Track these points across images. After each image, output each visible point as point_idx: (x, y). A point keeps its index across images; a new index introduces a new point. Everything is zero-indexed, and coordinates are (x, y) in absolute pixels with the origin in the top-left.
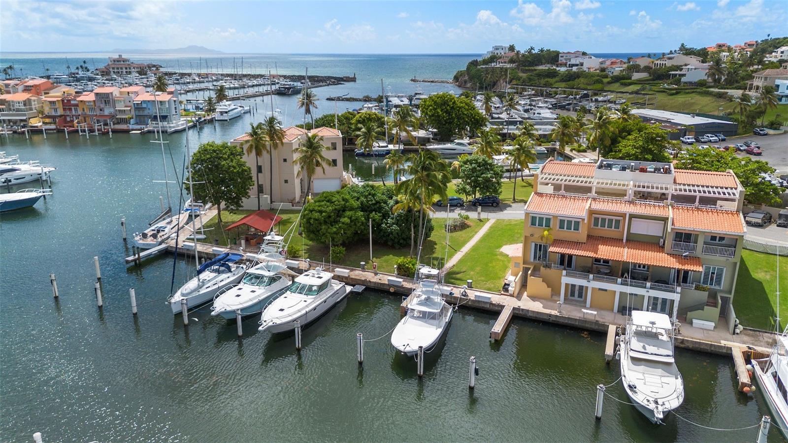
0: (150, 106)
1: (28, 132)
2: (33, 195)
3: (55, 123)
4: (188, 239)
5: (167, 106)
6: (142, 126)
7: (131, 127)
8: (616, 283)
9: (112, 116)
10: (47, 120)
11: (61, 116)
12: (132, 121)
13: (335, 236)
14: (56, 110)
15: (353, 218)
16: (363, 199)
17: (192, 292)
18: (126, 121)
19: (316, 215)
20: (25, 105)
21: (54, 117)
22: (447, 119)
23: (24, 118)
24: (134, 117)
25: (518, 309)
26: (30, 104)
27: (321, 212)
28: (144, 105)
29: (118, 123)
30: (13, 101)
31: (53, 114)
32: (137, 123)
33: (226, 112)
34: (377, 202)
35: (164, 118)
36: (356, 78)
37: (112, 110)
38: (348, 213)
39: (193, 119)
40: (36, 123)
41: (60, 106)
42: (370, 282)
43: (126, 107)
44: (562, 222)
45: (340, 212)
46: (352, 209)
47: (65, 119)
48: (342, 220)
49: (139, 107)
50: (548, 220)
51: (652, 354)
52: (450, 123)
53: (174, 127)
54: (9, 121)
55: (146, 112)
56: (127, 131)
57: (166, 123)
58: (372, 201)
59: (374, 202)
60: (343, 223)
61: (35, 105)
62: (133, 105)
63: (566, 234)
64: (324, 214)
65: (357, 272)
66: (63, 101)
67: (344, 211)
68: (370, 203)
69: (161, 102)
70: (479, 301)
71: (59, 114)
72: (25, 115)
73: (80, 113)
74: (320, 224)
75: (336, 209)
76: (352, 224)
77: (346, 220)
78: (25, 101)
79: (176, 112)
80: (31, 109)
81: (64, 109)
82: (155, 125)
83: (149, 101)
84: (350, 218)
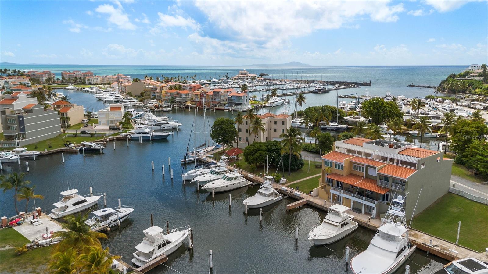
0: (235, 99)
1: (184, 108)
2: (167, 134)
3: (196, 104)
4: (207, 156)
5: (242, 99)
6: (229, 108)
7: (225, 108)
8: (351, 195)
9: (219, 103)
10: (194, 103)
11: (199, 101)
12: (226, 105)
13: (253, 161)
14: (197, 98)
15: (261, 154)
16: (269, 147)
17: (192, 173)
18: (224, 105)
19: (247, 151)
20: (186, 96)
21: (196, 102)
22: (376, 113)
23: (185, 101)
24: (228, 103)
25: (309, 201)
26: (188, 95)
27: (249, 150)
28: (233, 98)
29: (221, 106)
30: (182, 94)
31: (196, 100)
32: (229, 106)
33: (273, 103)
34: (277, 149)
35: (240, 104)
36: (371, 84)
37: (219, 100)
38: (260, 152)
39: (255, 105)
40: (189, 104)
41: (199, 96)
42: (259, 181)
43: (225, 98)
44: (336, 165)
45: (256, 151)
46: (262, 150)
47: (201, 102)
48: (256, 154)
49: (230, 99)
50: (331, 163)
51: (331, 221)
52: (379, 115)
53: (243, 109)
54: (179, 102)
55: (233, 102)
56: (223, 110)
57: (241, 107)
58: (274, 148)
59: (275, 148)
60: (256, 156)
61: (190, 96)
62: (228, 98)
63: (338, 171)
64: (250, 151)
65: (257, 177)
66: (201, 94)
67: (259, 150)
68: (273, 149)
69: (240, 97)
70: (295, 196)
71: (198, 100)
72: (185, 100)
73: (206, 100)
74: (248, 155)
75: (255, 150)
76: (261, 156)
77: (258, 154)
78: (186, 94)
79: (246, 102)
80: (188, 98)
81: (201, 98)
82: (236, 108)
83: (235, 96)
84: (260, 154)
